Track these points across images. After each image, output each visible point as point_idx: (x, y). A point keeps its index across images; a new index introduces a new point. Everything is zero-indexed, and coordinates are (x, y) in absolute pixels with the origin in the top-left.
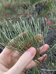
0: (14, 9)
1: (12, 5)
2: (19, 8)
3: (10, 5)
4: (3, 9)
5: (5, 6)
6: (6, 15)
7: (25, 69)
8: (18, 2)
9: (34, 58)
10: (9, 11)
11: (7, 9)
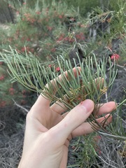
0: (45, 25)
1: (41, 17)
2: (57, 24)
3: (38, 16)
4: (25, 26)
5: (28, 21)
6: (29, 39)
7: (71, 134)
8: (55, 9)
9: (89, 117)
10: (36, 30)
11: (32, 26)
